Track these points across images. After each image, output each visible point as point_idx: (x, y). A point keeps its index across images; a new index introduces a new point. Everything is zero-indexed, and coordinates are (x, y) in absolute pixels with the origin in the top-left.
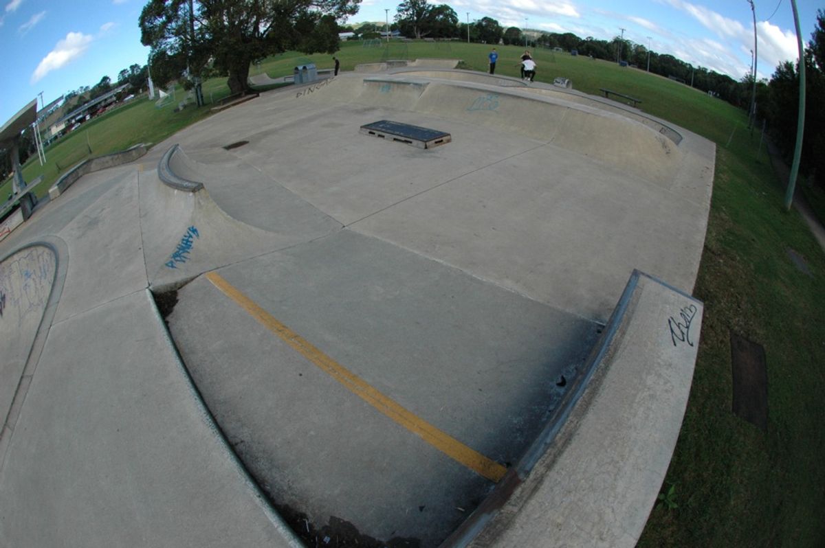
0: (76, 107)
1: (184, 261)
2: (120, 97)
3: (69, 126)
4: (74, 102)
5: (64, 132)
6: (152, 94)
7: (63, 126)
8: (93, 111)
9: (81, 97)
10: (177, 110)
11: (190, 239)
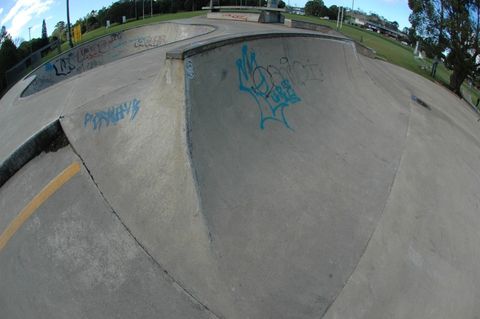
0: (374, 22)
1: (95, 128)
2: (400, 38)
3: (366, 26)
4: (376, 19)
5: (362, 26)
6: (416, 51)
7: (363, 24)
8: (383, 32)
9: (379, 20)
10: (420, 67)
11: (125, 113)
